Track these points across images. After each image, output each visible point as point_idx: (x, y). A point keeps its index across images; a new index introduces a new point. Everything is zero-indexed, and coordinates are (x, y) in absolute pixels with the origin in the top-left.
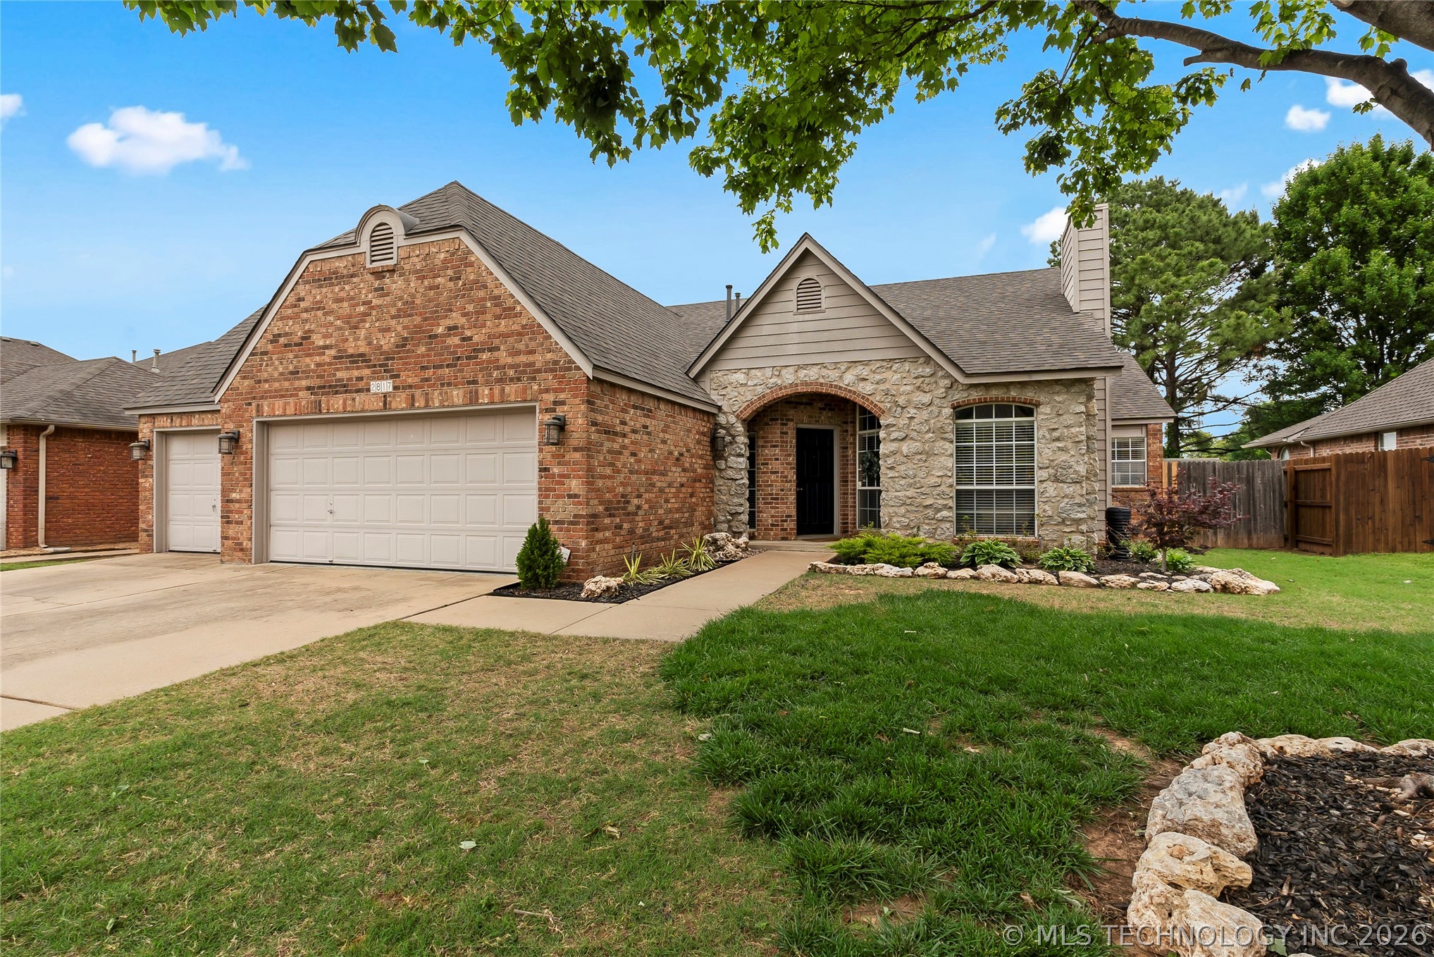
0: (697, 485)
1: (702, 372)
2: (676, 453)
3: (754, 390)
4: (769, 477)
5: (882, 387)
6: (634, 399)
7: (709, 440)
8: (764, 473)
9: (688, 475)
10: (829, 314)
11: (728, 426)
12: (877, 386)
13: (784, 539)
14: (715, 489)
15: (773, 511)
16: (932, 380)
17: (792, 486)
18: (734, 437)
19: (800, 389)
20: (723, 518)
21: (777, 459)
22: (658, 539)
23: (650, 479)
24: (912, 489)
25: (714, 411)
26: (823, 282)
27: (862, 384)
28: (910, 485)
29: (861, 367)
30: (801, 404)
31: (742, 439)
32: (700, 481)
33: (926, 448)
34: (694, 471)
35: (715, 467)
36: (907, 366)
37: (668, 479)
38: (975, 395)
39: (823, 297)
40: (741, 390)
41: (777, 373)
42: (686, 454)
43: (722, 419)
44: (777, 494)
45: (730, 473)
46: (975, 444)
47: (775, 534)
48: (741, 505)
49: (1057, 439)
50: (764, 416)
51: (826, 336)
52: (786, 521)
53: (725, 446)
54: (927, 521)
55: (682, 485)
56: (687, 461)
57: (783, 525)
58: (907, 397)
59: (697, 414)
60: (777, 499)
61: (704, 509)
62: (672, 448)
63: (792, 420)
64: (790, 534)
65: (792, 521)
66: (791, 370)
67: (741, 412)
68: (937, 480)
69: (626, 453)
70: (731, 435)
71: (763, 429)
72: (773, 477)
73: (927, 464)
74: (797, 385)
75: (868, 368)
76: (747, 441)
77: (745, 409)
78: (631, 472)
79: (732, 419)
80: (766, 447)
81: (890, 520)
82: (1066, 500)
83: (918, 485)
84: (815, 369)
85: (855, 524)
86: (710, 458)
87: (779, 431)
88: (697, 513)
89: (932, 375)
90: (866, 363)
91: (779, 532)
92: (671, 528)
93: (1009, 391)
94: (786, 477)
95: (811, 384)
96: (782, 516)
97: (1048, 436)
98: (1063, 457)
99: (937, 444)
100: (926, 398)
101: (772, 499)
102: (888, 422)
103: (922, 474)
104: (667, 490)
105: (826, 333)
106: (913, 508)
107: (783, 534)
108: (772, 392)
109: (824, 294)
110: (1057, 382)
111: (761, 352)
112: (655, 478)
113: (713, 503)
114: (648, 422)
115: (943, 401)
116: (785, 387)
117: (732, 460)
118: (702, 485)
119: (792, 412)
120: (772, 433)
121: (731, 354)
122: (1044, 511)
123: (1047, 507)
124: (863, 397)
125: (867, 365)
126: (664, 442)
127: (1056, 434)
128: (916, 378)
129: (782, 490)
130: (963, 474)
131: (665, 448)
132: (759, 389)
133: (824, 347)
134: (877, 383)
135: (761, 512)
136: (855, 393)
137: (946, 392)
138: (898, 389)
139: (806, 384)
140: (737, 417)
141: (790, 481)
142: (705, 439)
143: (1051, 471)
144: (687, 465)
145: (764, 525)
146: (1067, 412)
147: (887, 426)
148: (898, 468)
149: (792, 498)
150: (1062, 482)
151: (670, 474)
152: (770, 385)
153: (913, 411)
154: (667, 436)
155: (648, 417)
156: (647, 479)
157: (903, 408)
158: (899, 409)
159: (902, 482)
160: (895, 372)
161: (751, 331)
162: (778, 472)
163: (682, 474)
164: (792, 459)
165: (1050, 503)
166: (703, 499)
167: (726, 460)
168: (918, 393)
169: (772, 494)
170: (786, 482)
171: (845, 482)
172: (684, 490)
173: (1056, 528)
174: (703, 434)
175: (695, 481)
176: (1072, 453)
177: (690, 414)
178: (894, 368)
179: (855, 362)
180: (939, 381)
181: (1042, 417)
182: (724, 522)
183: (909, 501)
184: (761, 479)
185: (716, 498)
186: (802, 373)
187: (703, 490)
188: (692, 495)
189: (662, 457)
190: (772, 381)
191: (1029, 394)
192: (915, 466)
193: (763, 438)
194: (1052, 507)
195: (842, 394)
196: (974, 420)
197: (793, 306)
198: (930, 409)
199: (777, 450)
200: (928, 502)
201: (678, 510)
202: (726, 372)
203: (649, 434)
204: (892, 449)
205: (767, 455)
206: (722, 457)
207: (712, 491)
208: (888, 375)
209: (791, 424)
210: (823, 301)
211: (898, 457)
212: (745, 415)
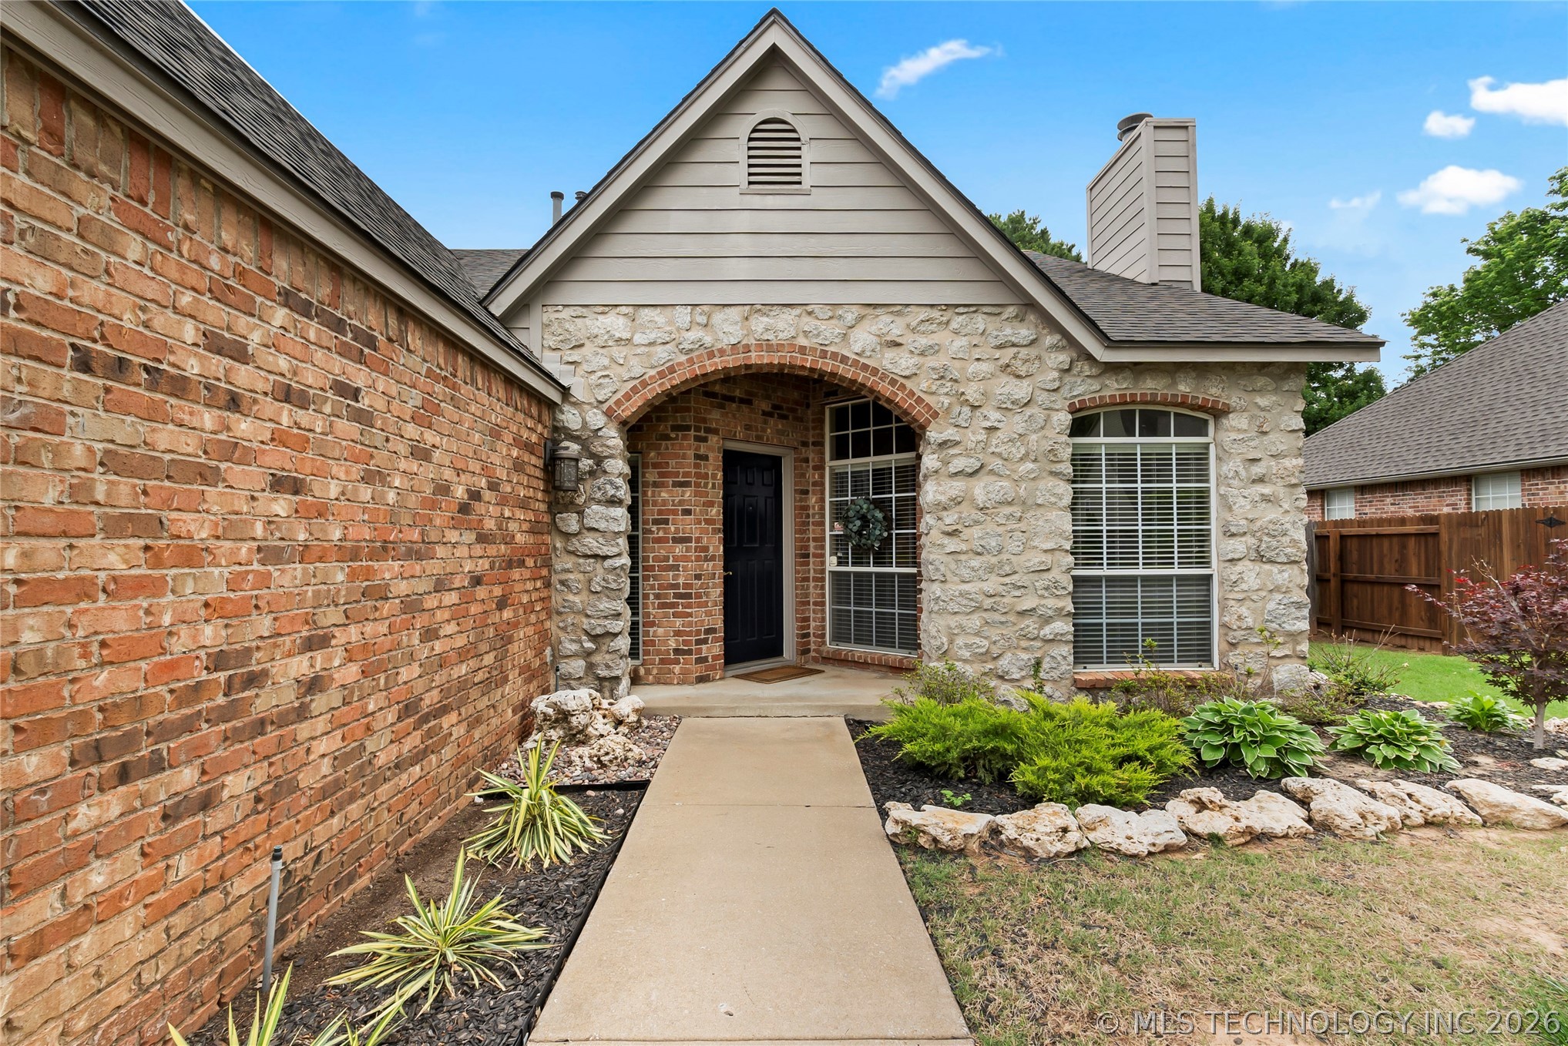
0: (516, 574)
1: (522, 306)
2: (460, 492)
3: (649, 355)
4: (671, 550)
5: (931, 362)
6: (285, 268)
7: (540, 463)
8: (659, 540)
9: (492, 550)
10: (818, 199)
11: (585, 435)
12: (921, 360)
13: (702, 679)
14: (555, 579)
15: (679, 622)
16: (1033, 352)
17: (715, 568)
18: (599, 460)
19: (754, 358)
20: (574, 647)
21: (687, 512)
22: (399, 766)
23: (369, 573)
24: (994, 578)
25: (554, 395)
26: (806, 128)
27: (890, 354)
28: (990, 569)
29: (888, 319)
30: (732, 399)
31: (618, 466)
32: (522, 563)
33: (1022, 492)
34: (508, 540)
35: (554, 528)
36: (980, 321)
37: (434, 567)
38: (1114, 387)
39: (805, 161)
40: (619, 352)
41: (703, 320)
42: (487, 495)
43: (570, 418)
44: (687, 586)
45: (591, 543)
46: (1104, 485)
47: (684, 672)
48: (617, 615)
49: (1261, 480)
50: (659, 419)
51: (812, 245)
52: (705, 641)
53: (580, 480)
54: (1024, 644)
55: (477, 581)
56: (489, 513)
57: (699, 651)
58: (982, 386)
59: (516, 395)
60: (688, 596)
61: (530, 630)
62: (448, 474)
63: (715, 432)
64: (713, 668)
65: (715, 640)
66: (734, 314)
67: (618, 403)
68: (1044, 557)
69: (246, 477)
70: (592, 456)
71: (657, 448)
72: (679, 549)
73: (1023, 526)
74: (747, 349)
75: (901, 322)
76: (627, 470)
77: (627, 397)
78: (270, 555)
79: (596, 419)
80: (663, 485)
81: (951, 642)
82: (1278, 596)
83: (1007, 569)
84: (789, 315)
85: (823, 636)
86: (543, 507)
87: (691, 453)
88: (514, 648)
89: (1033, 342)
90: (898, 309)
91: (693, 667)
92: (443, 710)
93: (1174, 383)
94: (705, 549)
95: (780, 347)
96: (698, 632)
97: (1243, 473)
98: (1271, 514)
99: (1041, 484)
100: (1021, 390)
101: (677, 596)
102: (944, 436)
103: (1013, 546)
104: (431, 602)
105: (813, 239)
106: (997, 617)
107: (697, 670)
108: (691, 361)
109: (808, 154)
110: (1262, 367)
111: (667, 270)
112: (388, 569)
113: (550, 613)
114: (359, 377)
115: (1054, 396)
116: (722, 352)
117: (596, 513)
118: (527, 574)
119: (715, 415)
120: (677, 456)
121: (588, 270)
122: (1240, 618)
123: (1244, 611)
124: (893, 382)
125: (899, 314)
126: (422, 453)
127: (1257, 470)
128: (1000, 347)
129: (698, 577)
130: (1085, 546)
131: (428, 471)
132: (662, 354)
133: (806, 269)
134: (922, 354)
135: (652, 624)
136: (875, 371)
137: (1061, 379)
138: (963, 369)
139: (769, 347)
140: (609, 414)
141: (713, 558)
142: (534, 460)
143: (1251, 541)
144: (490, 524)
145: (659, 652)
146: (1276, 428)
147: (943, 445)
148: (966, 533)
149: (716, 593)
150: (1271, 562)
151: (440, 551)
152: (686, 346)
153: (995, 416)
154: (430, 437)
155: (361, 359)
156: (352, 576)
157: (974, 408)
158: (966, 410)
159: (976, 562)
160: (956, 332)
161: (638, 222)
162: (688, 540)
163: (478, 550)
164: (716, 512)
165: (1248, 603)
166: (529, 608)
167: (581, 513)
168: (1004, 379)
169: (676, 586)
170: (706, 559)
171: (803, 556)
172: (481, 592)
173: (1260, 650)
174: (528, 447)
175: (510, 564)
176: (1286, 506)
177: (499, 388)
178: (954, 325)
179: (875, 306)
180: (1045, 355)
181: (1234, 436)
182: (575, 655)
183: (988, 603)
184: (652, 553)
185: (556, 600)
186: (759, 324)
187: (529, 586)
188: (502, 604)
189: (412, 501)
190: (694, 334)
191: (1213, 391)
192: (1000, 530)
193: (655, 466)
194: (1254, 611)
195: (847, 372)
196: (1102, 439)
197: (739, 174)
198: (1028, 411)
199: (688, 493)
200: (1027, 604)
201: (463, 654)
202: (580, 311)
203: (363, 418)
204: (954, 493)
205: (664, 502)
206: (570, 506)
207: (548, 585)
208: (942, 337)
209: (713, 440)
210: (806, 169)
211: (967, 511)
212: (629, 410)
